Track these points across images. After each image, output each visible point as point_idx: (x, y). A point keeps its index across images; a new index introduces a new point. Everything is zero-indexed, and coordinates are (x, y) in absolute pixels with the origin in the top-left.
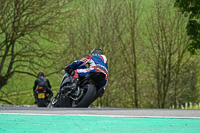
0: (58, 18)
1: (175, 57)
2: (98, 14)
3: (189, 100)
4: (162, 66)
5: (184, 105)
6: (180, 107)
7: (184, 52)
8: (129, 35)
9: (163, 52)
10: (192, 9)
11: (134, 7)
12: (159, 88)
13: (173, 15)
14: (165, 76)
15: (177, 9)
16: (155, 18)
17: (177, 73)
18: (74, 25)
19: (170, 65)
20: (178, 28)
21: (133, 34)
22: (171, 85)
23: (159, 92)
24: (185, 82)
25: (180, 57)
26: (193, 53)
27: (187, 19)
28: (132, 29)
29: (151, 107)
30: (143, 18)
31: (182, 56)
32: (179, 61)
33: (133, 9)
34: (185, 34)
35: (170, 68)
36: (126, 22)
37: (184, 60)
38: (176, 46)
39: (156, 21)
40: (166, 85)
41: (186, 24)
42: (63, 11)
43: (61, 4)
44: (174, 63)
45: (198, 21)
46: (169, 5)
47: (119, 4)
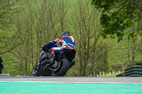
0: (9, 13)
1: (92, 40)
2: (37, 10)
3: (102, 70)
4: (83, 47)
5: (99, 74)
6: (96, 76)
7: (98, 36)
8: (59, 24)
9: (83, 37)
10: (104, 6)
11: (63, 5)
12: (81, 61)
13: (91, 10)
14: (85, 53)
15: (93, 6)
16: (78, 12)
17: (94, 52)
18: (21, 18)
19: (88, 46)
20: (94, 19)
21: (62, 24)
22: (89, 60)
23: (81, 65)
24: (99, 58)
25: (96, 40)
26: (105, 37)
27: (100, 13)
28: (62, 20)
29: (76, 75)
30: (69, 12)
31: (97, 40)
32: (95, 43)
33: (62, 6)
34: (99, 24)
35: (88, 48)
36: (58, 15)
37: (98, 42)
38: (93, 32)
39: (78, 14)
40: (86, 60)
41: (100, 17)
42: (12, 8)
43: (11, 3)
44: (91, 44)
45: (108, 14)
46: (87, 4)
47: (52, 3)
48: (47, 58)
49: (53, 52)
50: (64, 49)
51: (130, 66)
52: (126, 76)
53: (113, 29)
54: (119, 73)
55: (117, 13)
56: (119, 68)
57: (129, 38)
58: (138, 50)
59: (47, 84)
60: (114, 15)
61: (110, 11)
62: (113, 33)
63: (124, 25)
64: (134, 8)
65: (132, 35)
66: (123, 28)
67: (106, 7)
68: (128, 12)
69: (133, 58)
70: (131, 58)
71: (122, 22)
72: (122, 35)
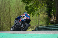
8: (8, 10)
9: (18, 15)
10: (26, 2)
11: (10, 2)
13: (21, 4)
15: (22, 2)
16: (16, 5)
20: (23, 8)
27: (25, 5)
28: (9, 8)
30: (12, 5)
33: (9, 3)
34: (25, 9)
36: (8, 6)
38: (22, 13)
39: (16, 6)
41: (25, 7)
45: (28, 6)
46: (20, 1)
47: (5, 1)
48: (18, 23)
49: (21, 21)
50: (26, 19)
51: (37, 26)
52: (36, 30)
53: (30, 12)
54: (33, 29)
55: (32, 5)
56: (33, 27)
57: (37, 15)
58: (40, 20)
59: (3, 34)
60: (30, 6)
61: (29, 4)
62: (30, 13)
63: (35, 10)
64: (39, 3)
65: (38, 14)
66: (34, 11)
67: (28, 3)
68: (36, 5)
69: (39, 23)
70: (38, 23)
71: (34, 9)
72: (34, 14)
